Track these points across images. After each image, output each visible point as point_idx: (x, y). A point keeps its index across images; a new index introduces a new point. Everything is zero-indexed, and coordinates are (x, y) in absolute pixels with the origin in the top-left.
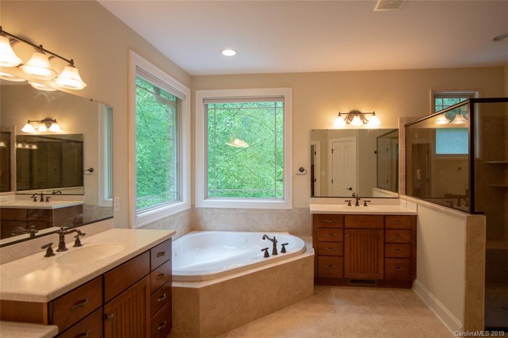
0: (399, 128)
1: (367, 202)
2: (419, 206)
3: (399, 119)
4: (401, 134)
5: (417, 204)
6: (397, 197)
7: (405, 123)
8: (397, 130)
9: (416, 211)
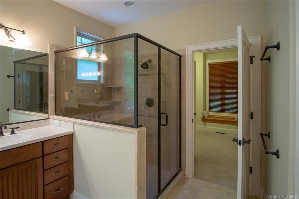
0: (49, 53)
1: (14, 129)
2: (75, 124)
3: (49, 44)
4: (50, 59)
5: (74, 123)
6: (48, 118)
7: (55, 50)
8: (47, 55)
9: (72, 130)
